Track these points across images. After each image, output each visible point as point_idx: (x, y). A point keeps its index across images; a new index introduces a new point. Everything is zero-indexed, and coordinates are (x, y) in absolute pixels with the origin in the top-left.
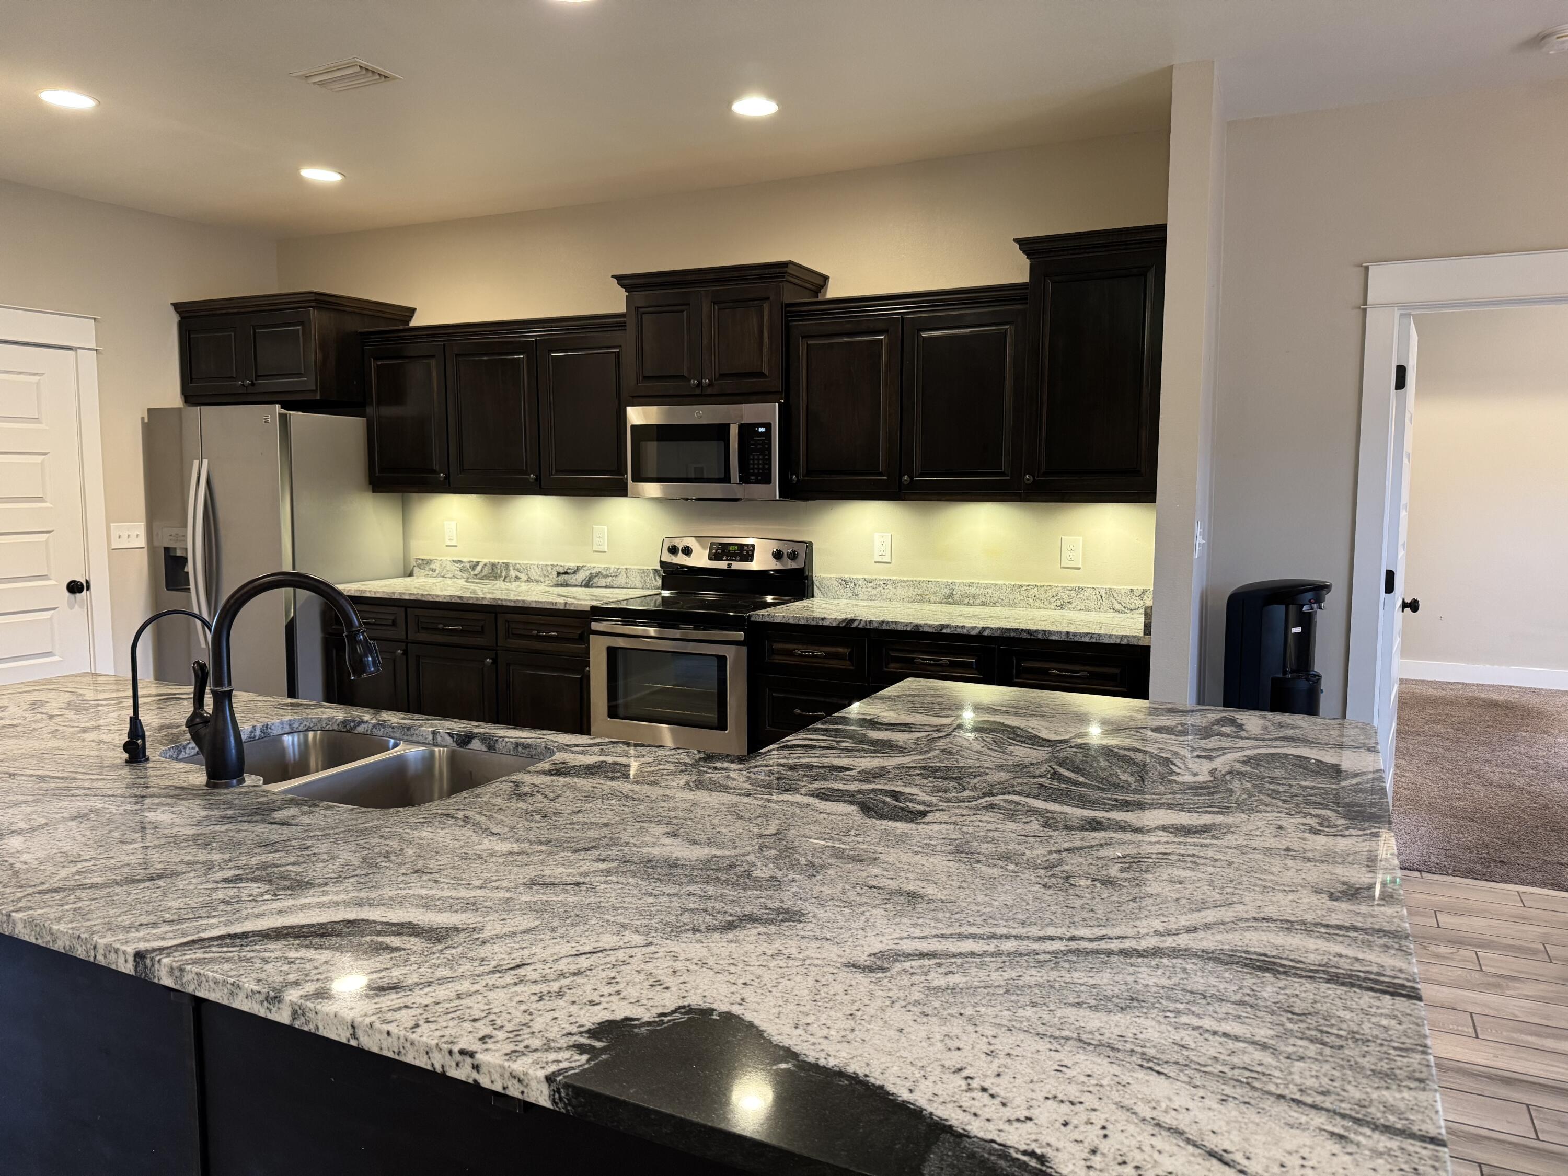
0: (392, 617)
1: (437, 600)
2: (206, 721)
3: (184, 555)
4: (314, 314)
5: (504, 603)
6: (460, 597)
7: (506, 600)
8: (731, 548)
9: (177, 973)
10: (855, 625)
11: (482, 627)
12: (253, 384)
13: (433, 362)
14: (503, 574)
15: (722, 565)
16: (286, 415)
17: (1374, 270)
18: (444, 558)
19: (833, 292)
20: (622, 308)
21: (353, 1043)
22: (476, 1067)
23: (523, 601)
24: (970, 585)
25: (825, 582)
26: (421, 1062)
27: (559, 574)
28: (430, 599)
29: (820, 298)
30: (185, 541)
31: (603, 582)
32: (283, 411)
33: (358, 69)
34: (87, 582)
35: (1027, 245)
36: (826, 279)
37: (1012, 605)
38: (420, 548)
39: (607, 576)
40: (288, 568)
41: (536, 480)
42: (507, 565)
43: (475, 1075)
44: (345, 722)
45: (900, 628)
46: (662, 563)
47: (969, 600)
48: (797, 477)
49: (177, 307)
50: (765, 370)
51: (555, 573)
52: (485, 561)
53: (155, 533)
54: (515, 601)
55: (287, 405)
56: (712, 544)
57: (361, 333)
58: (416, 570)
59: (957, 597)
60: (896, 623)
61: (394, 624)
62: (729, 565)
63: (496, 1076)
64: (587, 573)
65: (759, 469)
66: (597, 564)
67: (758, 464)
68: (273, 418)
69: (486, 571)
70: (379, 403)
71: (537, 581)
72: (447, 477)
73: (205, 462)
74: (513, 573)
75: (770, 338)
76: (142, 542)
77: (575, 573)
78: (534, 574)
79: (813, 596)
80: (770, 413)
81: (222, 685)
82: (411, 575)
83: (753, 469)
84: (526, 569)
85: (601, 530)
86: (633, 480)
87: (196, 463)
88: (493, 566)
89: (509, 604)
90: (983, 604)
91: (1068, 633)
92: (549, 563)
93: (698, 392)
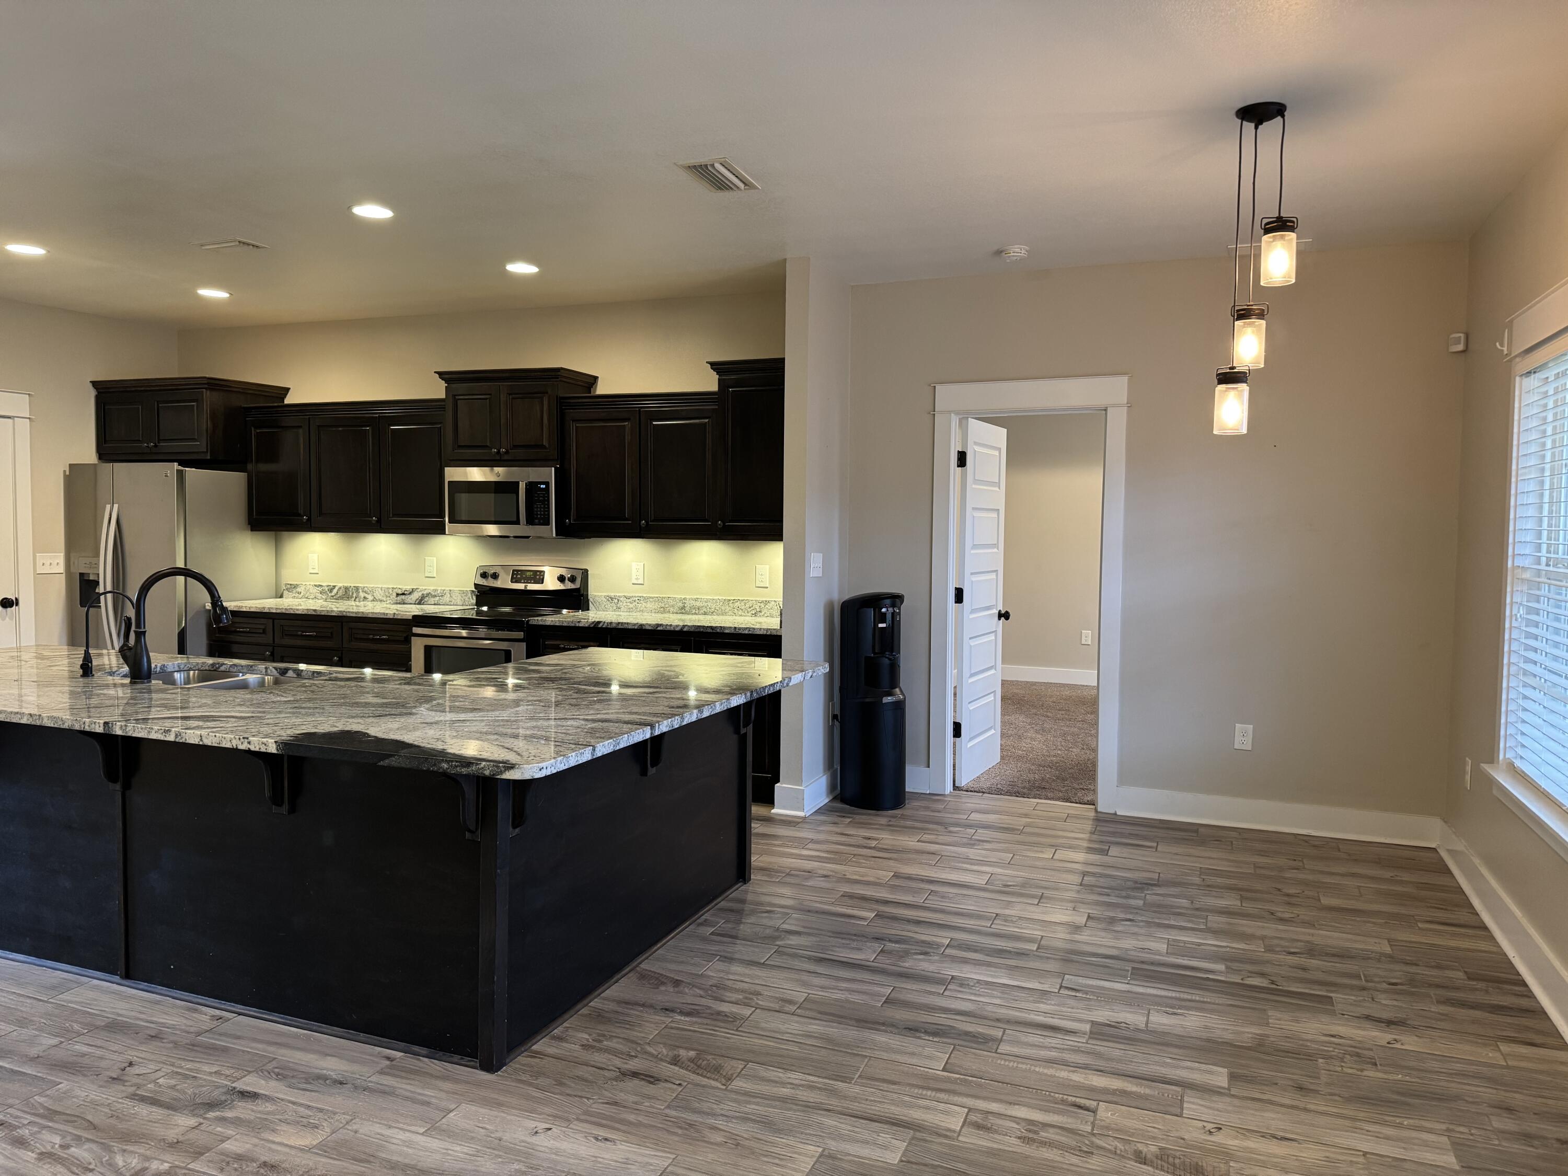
0: (263, 627)
1: (297, 612)
2: (130, 649)
3: (96, 579)
4: (207, 394)
5: (348, 614)
6: (315, 610)
7: (349, 612)
8: (528, 573)
9: (124, 728)
10: (600, 626)
11: (332, 633)
12: (156, 446)
13: (301, 431)
14: (354, 596)
15: (520, 586)
16: (182, 471)
17: (938, 387)
18: (307, 583)
19: (602, 389)
20: (442, 395)
21: (201, 743)
22: (249, 743)
23: (363, 613)
24: (696, 600)
25: (597, 598)
26: (228, 745)
27: (398, 595)
28: (292, 612)
29: (592, 394)
30: (98, 568)
31: (432, 600)
32: (180, 468)
33: (238, 243)
34: (16, 599)
35: (715, 366)
36: (595, 379)
37: (724, 613)
38: (289, 576)
39: (435, 596)
40: (180, 564)
41: (377, 521)
42: (357, 588)
43: (249, 746)
44: (213, 665)
45: (630, 627)
46: (476, 585)
47: (697, 610)
48: (570, 520)
49: (95, 384)
50: (545, 443)
51: (395, 594)
52: (340, 585)
53: (72, 563)
54: (356, 613)
55: (184, 463)
56: (514, 571)
57: (244, 408)
58: (286, 593)
59: (687, 609)
60: (628, 623)
61: (264, 632)
62: (526, 586)
63: (256, 745)
64: (420, 594)
65: (541, 515)
66: (429, 587)
67: (541, 511)
68: (172, 474)
69: (340, 593)
70: (257, 461)
71: (381, 601)
72: (309, 520)
73: (116, 506)
74: (362, 595)
75: (549, 420)
76: (61, 569)
77: (410, 594)
78: (378, 595)
79: (588, 610)
80: (548, 475)
81: (140, 628)
82: (281, 597)
83: (537, 515)
84: (372, 591)
85: (431, 561)
86: (450, 522)
87: (108, 507)
88: (347, 589)
89: (351, 615)
90: (705, 614)
91: (735, 628)
92: (391, 586)
93: (498, 458)
